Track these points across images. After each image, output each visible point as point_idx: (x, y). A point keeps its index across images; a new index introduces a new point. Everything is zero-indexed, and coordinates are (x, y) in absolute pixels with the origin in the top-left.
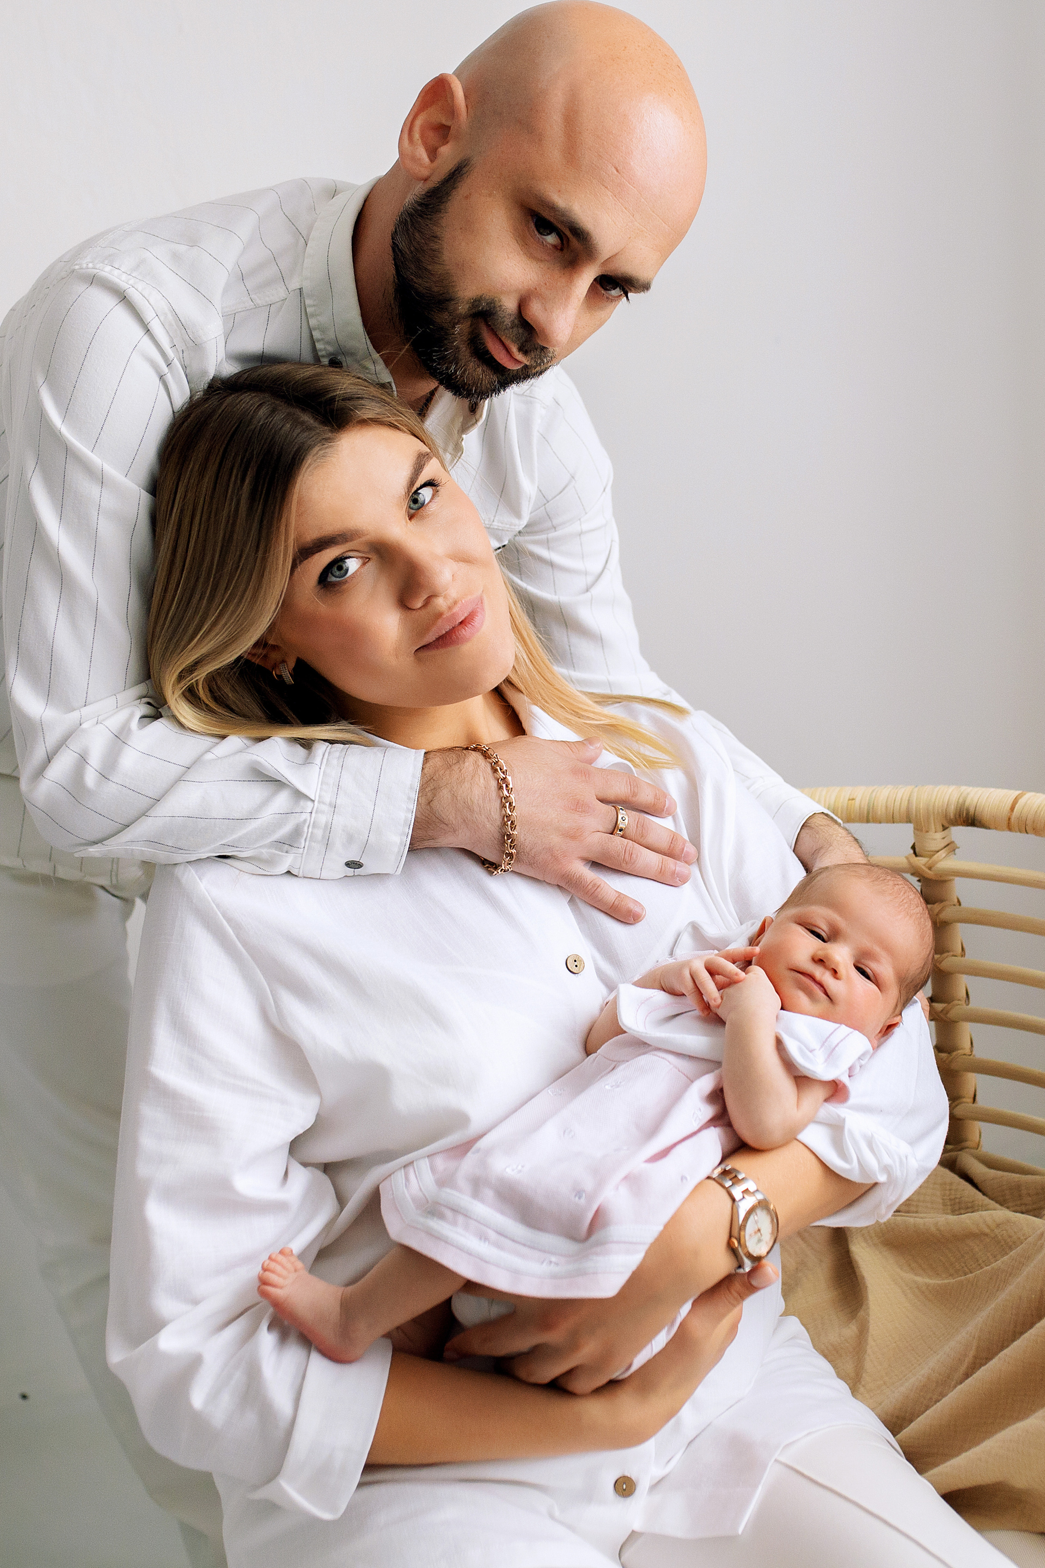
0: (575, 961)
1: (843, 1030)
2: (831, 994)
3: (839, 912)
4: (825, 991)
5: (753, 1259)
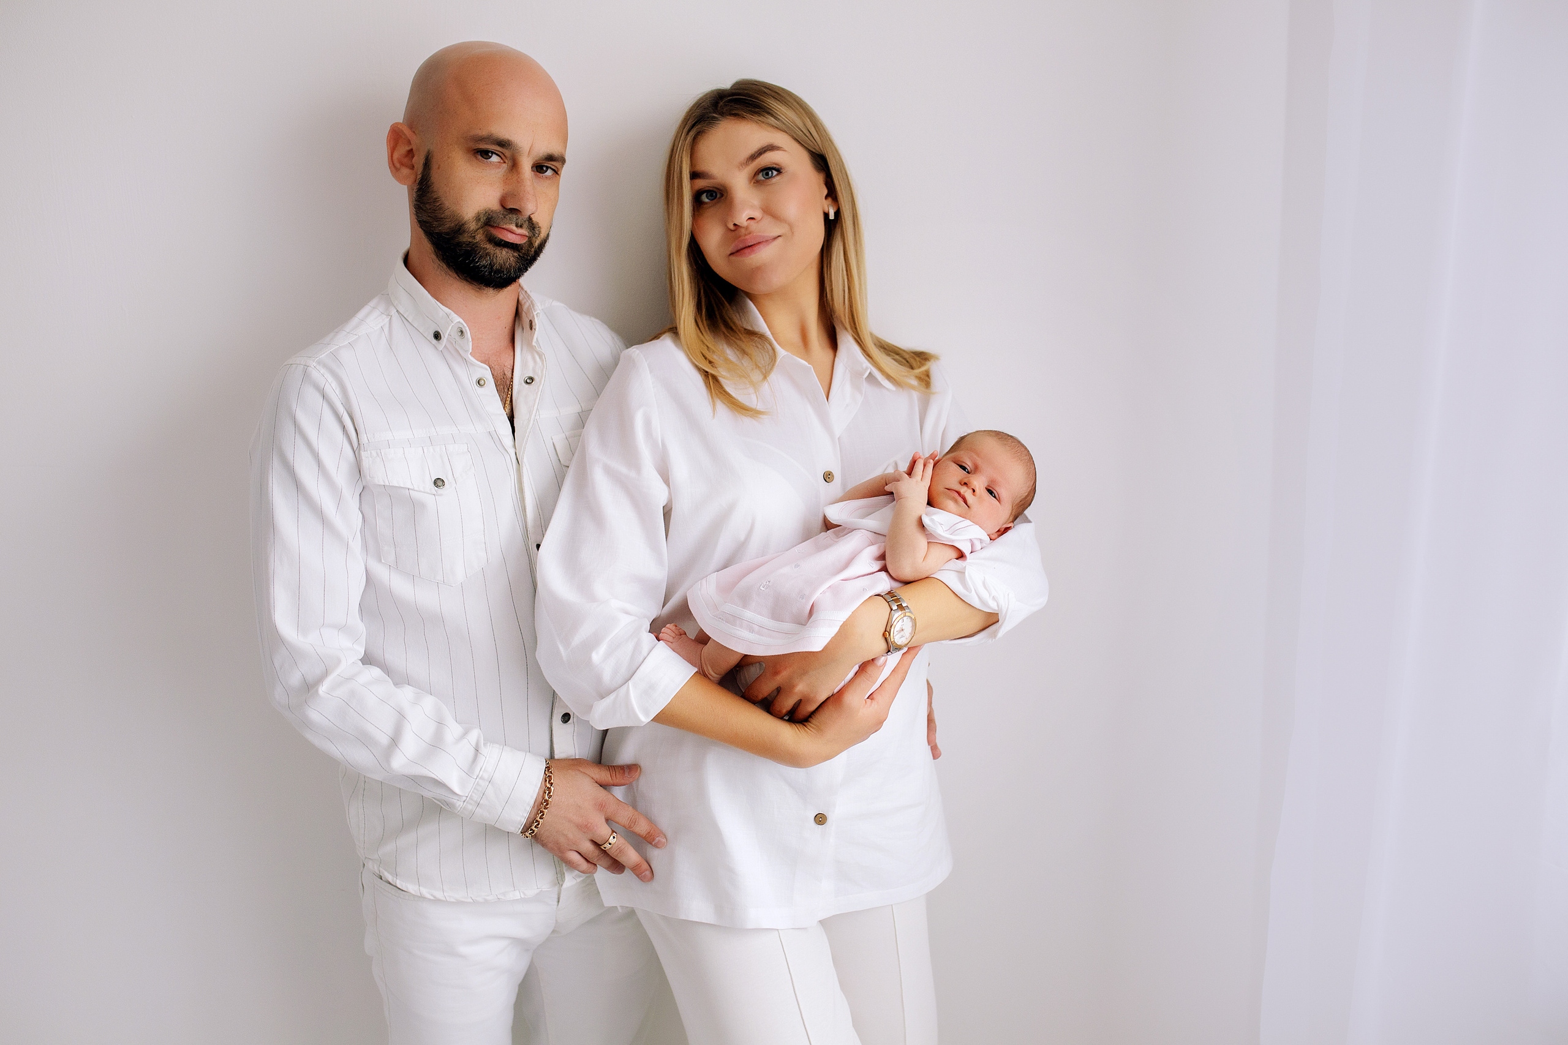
0: (829, 475)
1: (968, 522)
2: (968, 503)
3: (978, 455)
4: (965, 502)
5: (898, 648)
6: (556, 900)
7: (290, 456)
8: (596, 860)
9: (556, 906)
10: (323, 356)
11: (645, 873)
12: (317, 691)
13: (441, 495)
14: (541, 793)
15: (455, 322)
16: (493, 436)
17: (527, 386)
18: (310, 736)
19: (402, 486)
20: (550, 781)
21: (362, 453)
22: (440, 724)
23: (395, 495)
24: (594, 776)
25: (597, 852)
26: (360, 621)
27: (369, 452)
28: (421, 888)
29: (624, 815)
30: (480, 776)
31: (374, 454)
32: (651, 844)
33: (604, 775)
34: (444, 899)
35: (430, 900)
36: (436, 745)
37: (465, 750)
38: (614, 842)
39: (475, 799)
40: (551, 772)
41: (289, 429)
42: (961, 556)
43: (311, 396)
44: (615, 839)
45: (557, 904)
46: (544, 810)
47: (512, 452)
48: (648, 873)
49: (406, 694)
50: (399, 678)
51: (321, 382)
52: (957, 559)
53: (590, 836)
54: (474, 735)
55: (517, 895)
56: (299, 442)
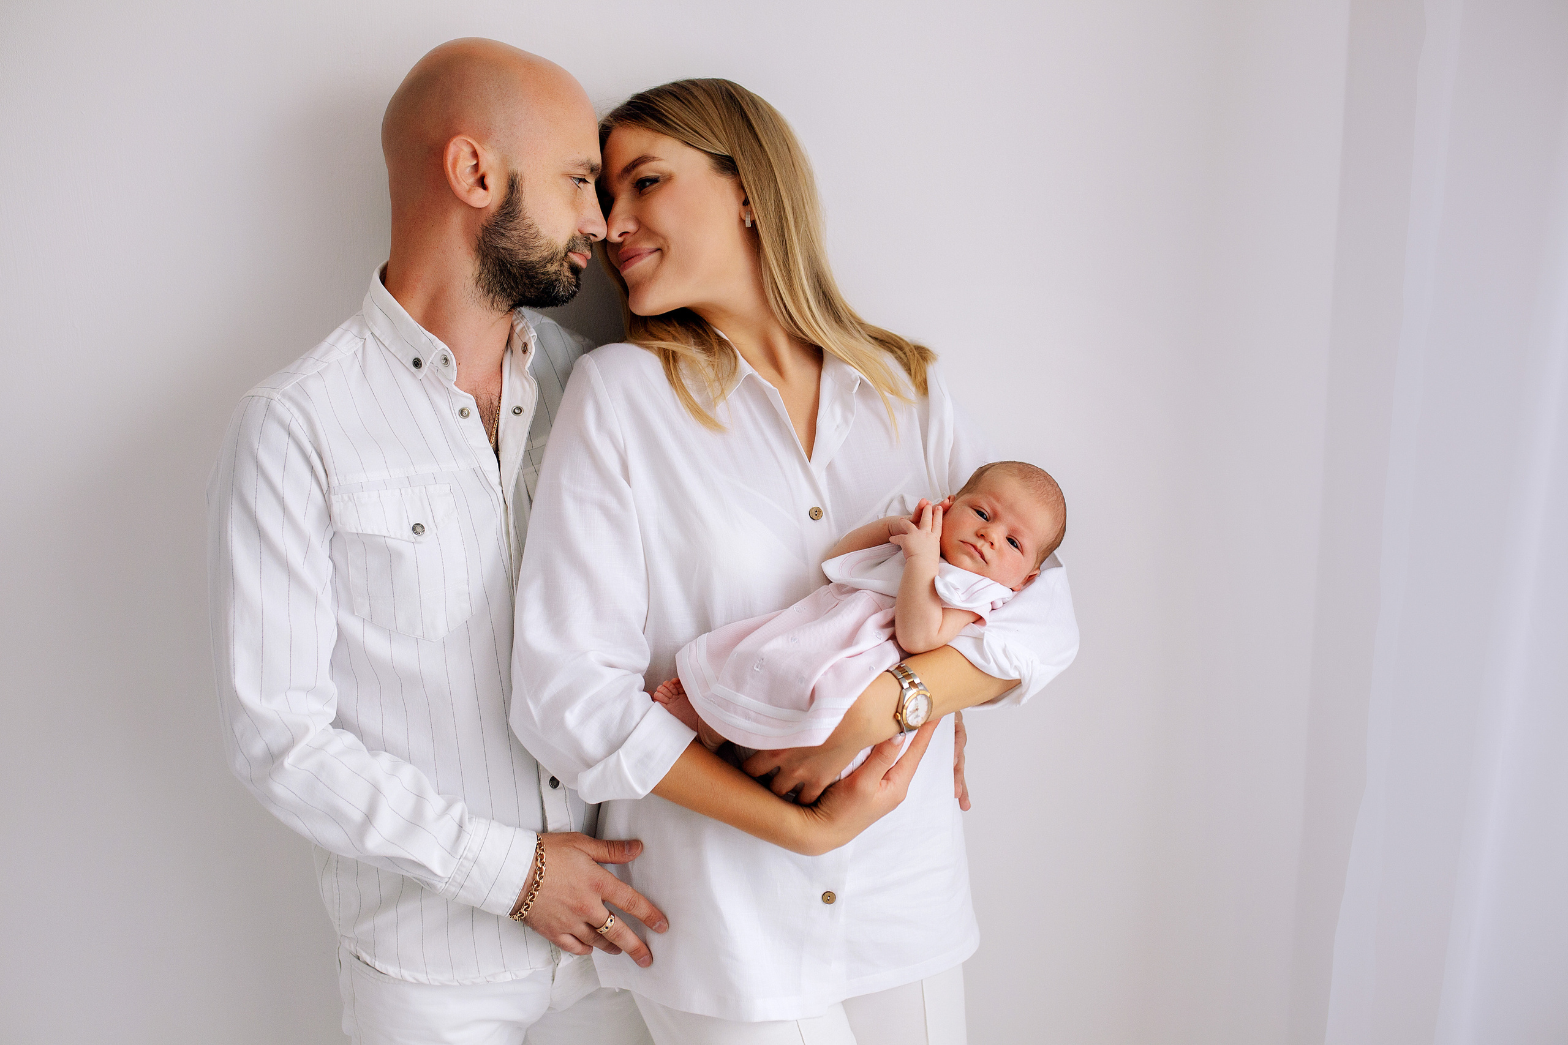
0: (816, 511)
1: (988, 581)
2: (986, 558)
3: (998, 499)
4: (983, 557)
5: (911, 729)
6: (551, 978)
7: (251, 500)
8: (591, 943)
9: (550, 985)
10: (288, 388)
11: (644, 956)
12: (282, 764)
13: (420, 543)
14: (532, 874)
15: (439, 349)
16: (478, 473)
17: (515, 417)
18: (275, 811)
19: (377, 533)
20: (541, 860)
21: (333, 497)
22: (420, 797)
23: (367, 543)
24: (590, 853)
25: (593, 935)
26: (331, 681)
27: (340, 495)
28: (402, 971)
29: (623, 896)
30: (464, 856)
31: (346, 498)
32: (651, 928)
33: (602, 852)
34: (427, 982)
35: (411, 983)
36: (415, 821)
37: (448, 826)
38: (612, 924)
39: (459, 881)
40: (543, 850)
41: (250, 471)
42: (979, 619)
43: (275, 433)
44: (613, 922)
45: (551, 982)
46: (534, 892)
47: (498, 489)
48: (647, 957)
49: (385, 760)
50: (374, 745)
51: (287, 417)
52: (973, 623)
53: (585, 919)
54: (458, 809)
55: (508, 977)
56: (262, 484)
